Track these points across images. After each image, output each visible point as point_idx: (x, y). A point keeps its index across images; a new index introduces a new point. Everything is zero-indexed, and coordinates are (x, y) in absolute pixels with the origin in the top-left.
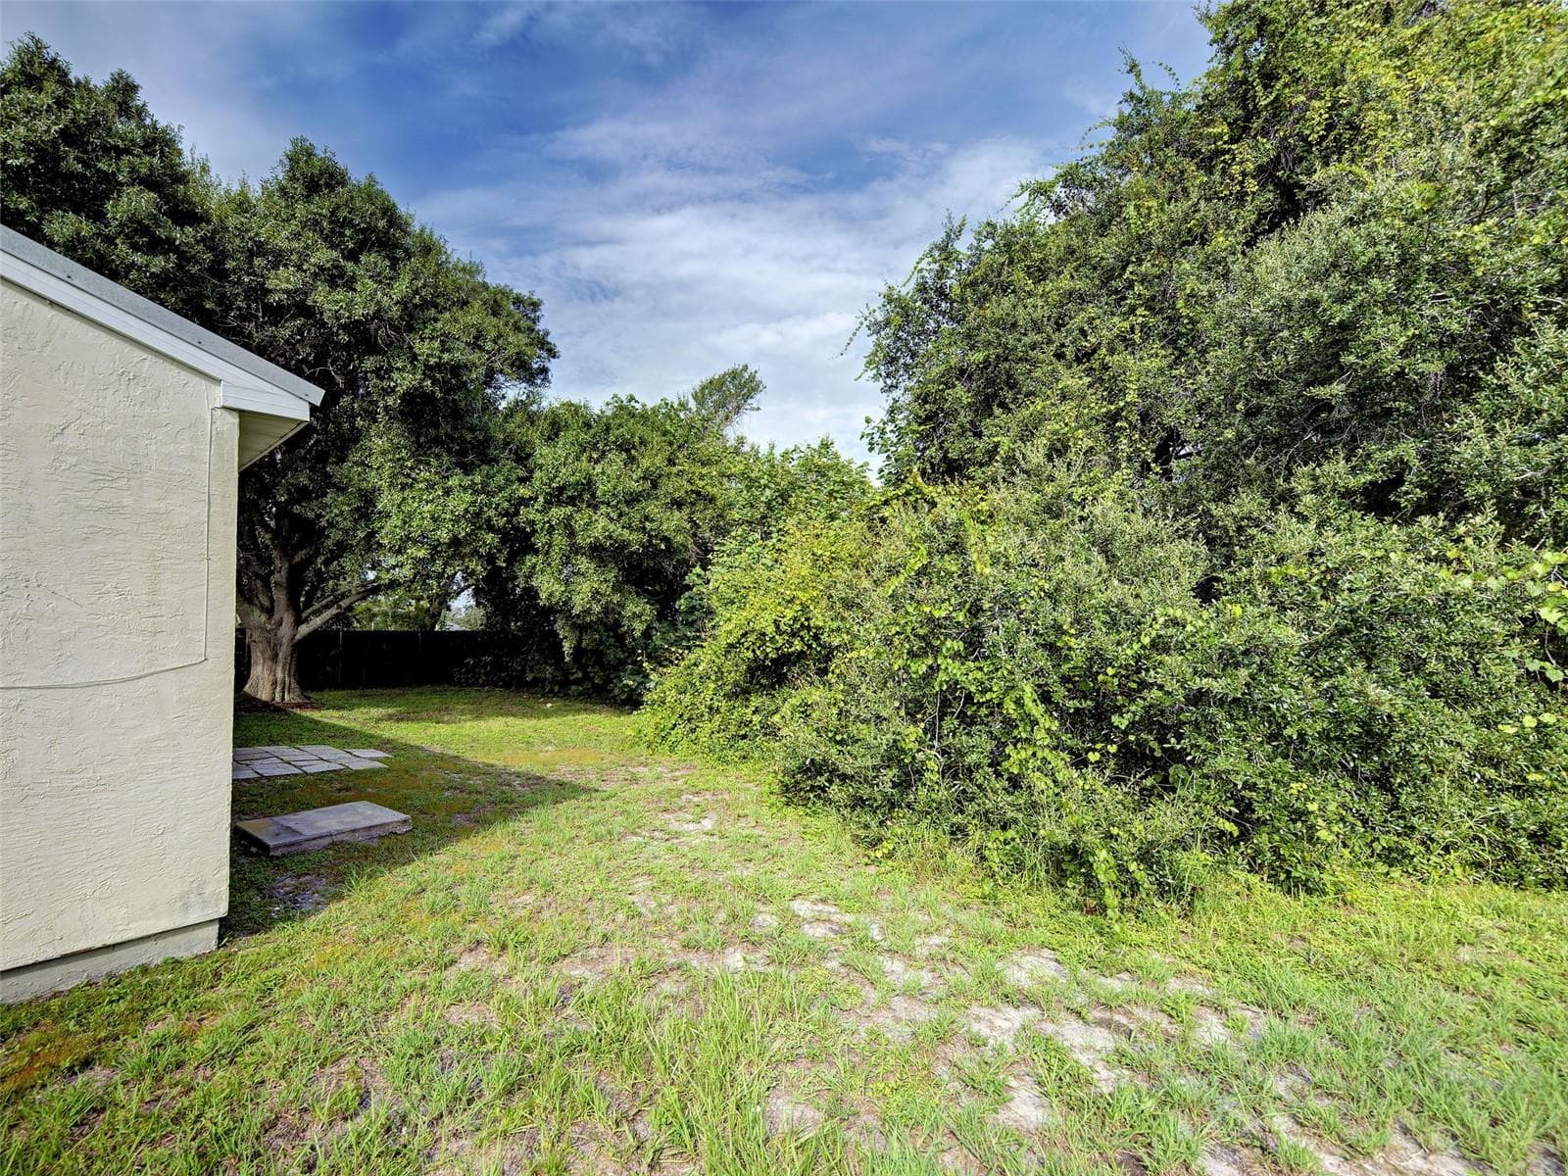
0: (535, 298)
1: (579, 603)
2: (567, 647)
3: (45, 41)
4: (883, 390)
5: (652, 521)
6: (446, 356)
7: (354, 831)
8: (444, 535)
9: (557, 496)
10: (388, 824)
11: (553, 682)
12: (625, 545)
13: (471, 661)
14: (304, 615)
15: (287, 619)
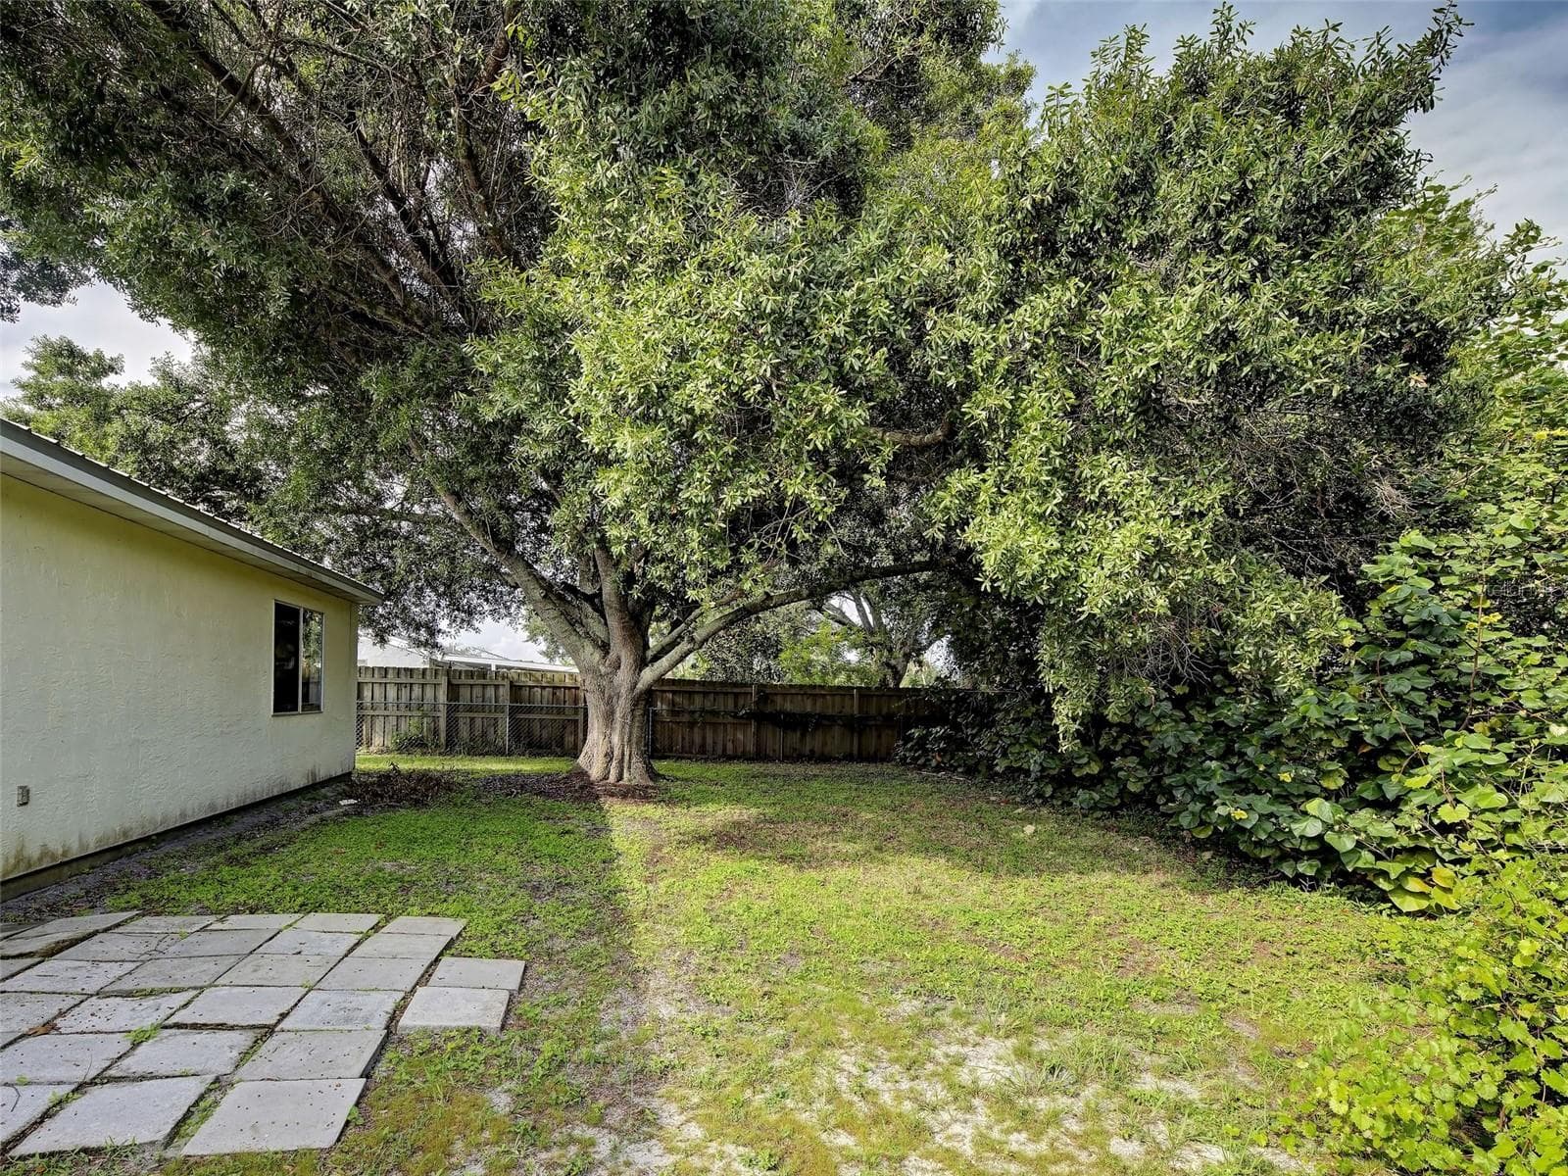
1: (1097, 590)
2: (1064, 714)
13: (916, 733)
14: (650, 654)
15: (627, 659)
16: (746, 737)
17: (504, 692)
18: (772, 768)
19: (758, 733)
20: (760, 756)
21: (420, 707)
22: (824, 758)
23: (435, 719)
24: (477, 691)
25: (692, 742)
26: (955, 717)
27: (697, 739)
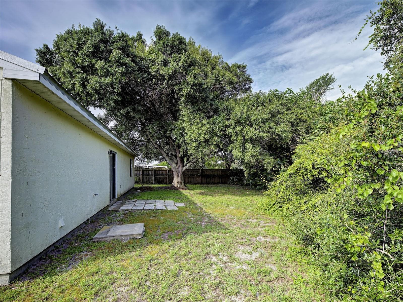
0: (244, 65)
2: (246, 174)
3: (100, 19)
4: (382, 54)
5: (272, 128)
6: (196, 81)
7: (121, 236)
8: (202, 139)
9: (238, 123)
10: (134, 235)
11: (253, 184)
12: (261, 138)
13: (232, 178)
14: (184, 165)
15: (181, 166)
16: (199, 180)
17: (153, 172)
18: (205, 185)
19: (201, 179)
20: (202, 183)
21: (137, 175)
22: (214, 183)
23: (140, 177)
24: (147, 172)
25: (189, 181)
26: (239, 175)
27: (190, 180)
